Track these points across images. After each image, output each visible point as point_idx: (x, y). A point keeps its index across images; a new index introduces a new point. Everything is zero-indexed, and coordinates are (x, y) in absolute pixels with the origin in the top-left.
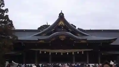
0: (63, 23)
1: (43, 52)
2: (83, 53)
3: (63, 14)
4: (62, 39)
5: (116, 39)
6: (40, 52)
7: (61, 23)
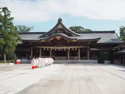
0: (61, 27)
1: (46, 49)
2: (76, 49)
3: (61, 20)
4: (58, 39)
5: (100, 38)
6: (44, 49)
7: (60, 26)
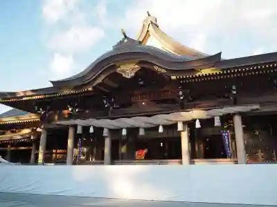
1: (86, 129)
6: (79, 131)
